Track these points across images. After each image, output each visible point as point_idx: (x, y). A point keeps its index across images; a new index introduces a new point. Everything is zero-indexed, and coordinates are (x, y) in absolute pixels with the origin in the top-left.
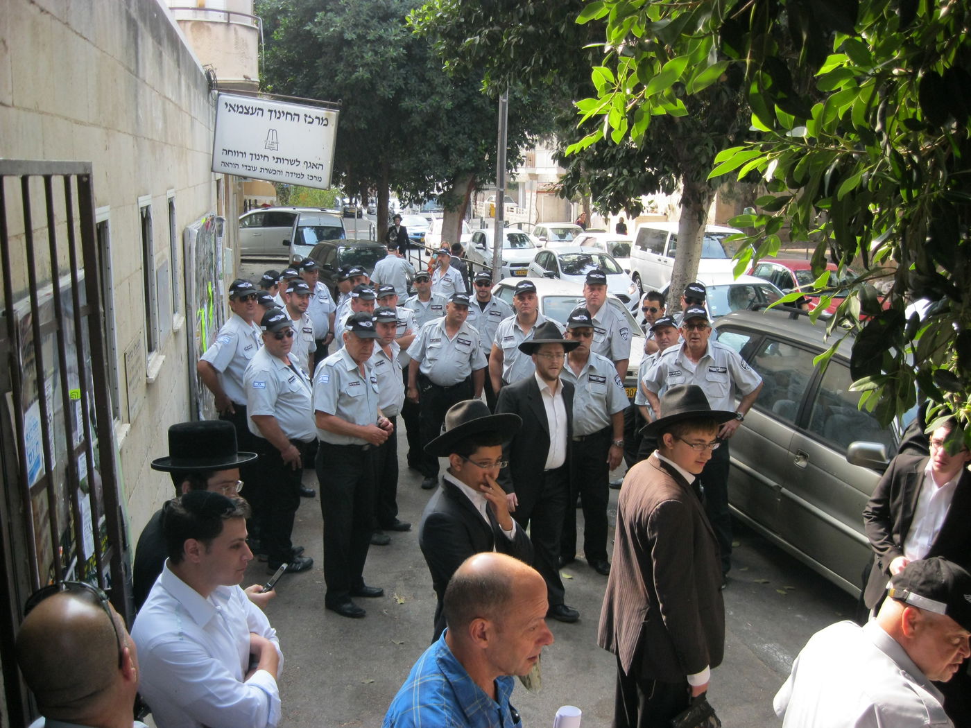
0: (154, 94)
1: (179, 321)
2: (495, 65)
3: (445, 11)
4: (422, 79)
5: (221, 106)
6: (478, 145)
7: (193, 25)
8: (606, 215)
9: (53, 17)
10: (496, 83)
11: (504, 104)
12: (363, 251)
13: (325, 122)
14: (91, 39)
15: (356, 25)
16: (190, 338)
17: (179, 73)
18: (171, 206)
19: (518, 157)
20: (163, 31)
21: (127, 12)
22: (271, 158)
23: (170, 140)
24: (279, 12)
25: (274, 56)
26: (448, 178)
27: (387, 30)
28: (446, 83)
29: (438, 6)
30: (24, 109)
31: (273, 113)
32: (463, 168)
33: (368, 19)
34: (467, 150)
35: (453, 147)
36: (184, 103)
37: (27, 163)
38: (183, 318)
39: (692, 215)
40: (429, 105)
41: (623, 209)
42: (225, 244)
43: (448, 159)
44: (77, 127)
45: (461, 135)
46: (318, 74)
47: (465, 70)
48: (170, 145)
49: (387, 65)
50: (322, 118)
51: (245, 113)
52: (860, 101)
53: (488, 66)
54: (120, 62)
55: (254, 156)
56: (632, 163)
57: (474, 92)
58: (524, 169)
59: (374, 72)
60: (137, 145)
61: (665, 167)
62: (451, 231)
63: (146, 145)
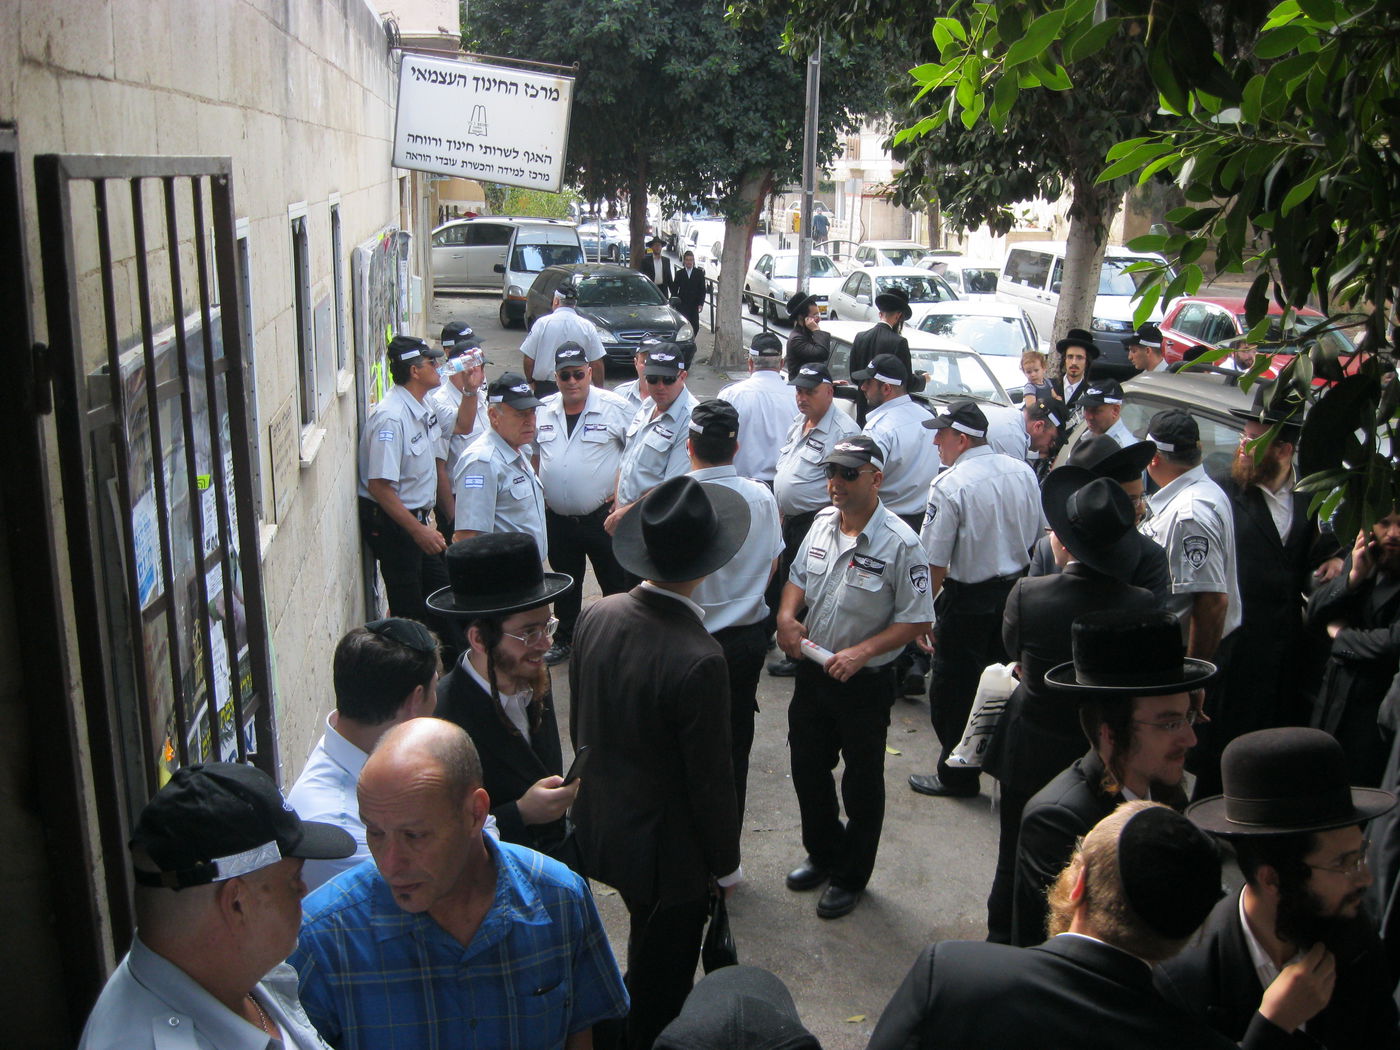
0: (311, 56)
1: (345, 381)
2: (801, 12)
4: (696, 31)
5: (407, 72)
6: (776, 127)
8: (960, 231)
10: (802, 37)
11: (814, 67)
12: (610, 280)
13: (555, 95)
16: (361, 404)
17: (347, 26)
18: (335, 217)
19: (834, 145)
22: (477, 148)
23: (333, 123)
26: (732, 175)
28: (730, 37)
30: (131, 84)
31: (481, 82)
32: (754, 162)
34: (759, 135)
35: (740, 131)
36: (354, 69)
37: (139, 160)
38: (352, 377)
39: (1086, 231)
40: (706, 70)
41: (985, 223)
42: (412, 270)
43: (732, 147)
44: (203, 107)
45: (751, 113)
46: (545, 24)
47: (758, 19)
48: (334, 129)
49: (645, 11)
50: (551, 89)
51: (440, 82)
52: (1317, 71)
53: (790, 13)
54: (263, 13)
55: (452, 144)
56: (999, 155)
57: (771, 50)
58: (843, 163)
59: (626, 21)
60: (287, 132)
61: (1048, 161)
62: (736, 252)
63: (300, 128)
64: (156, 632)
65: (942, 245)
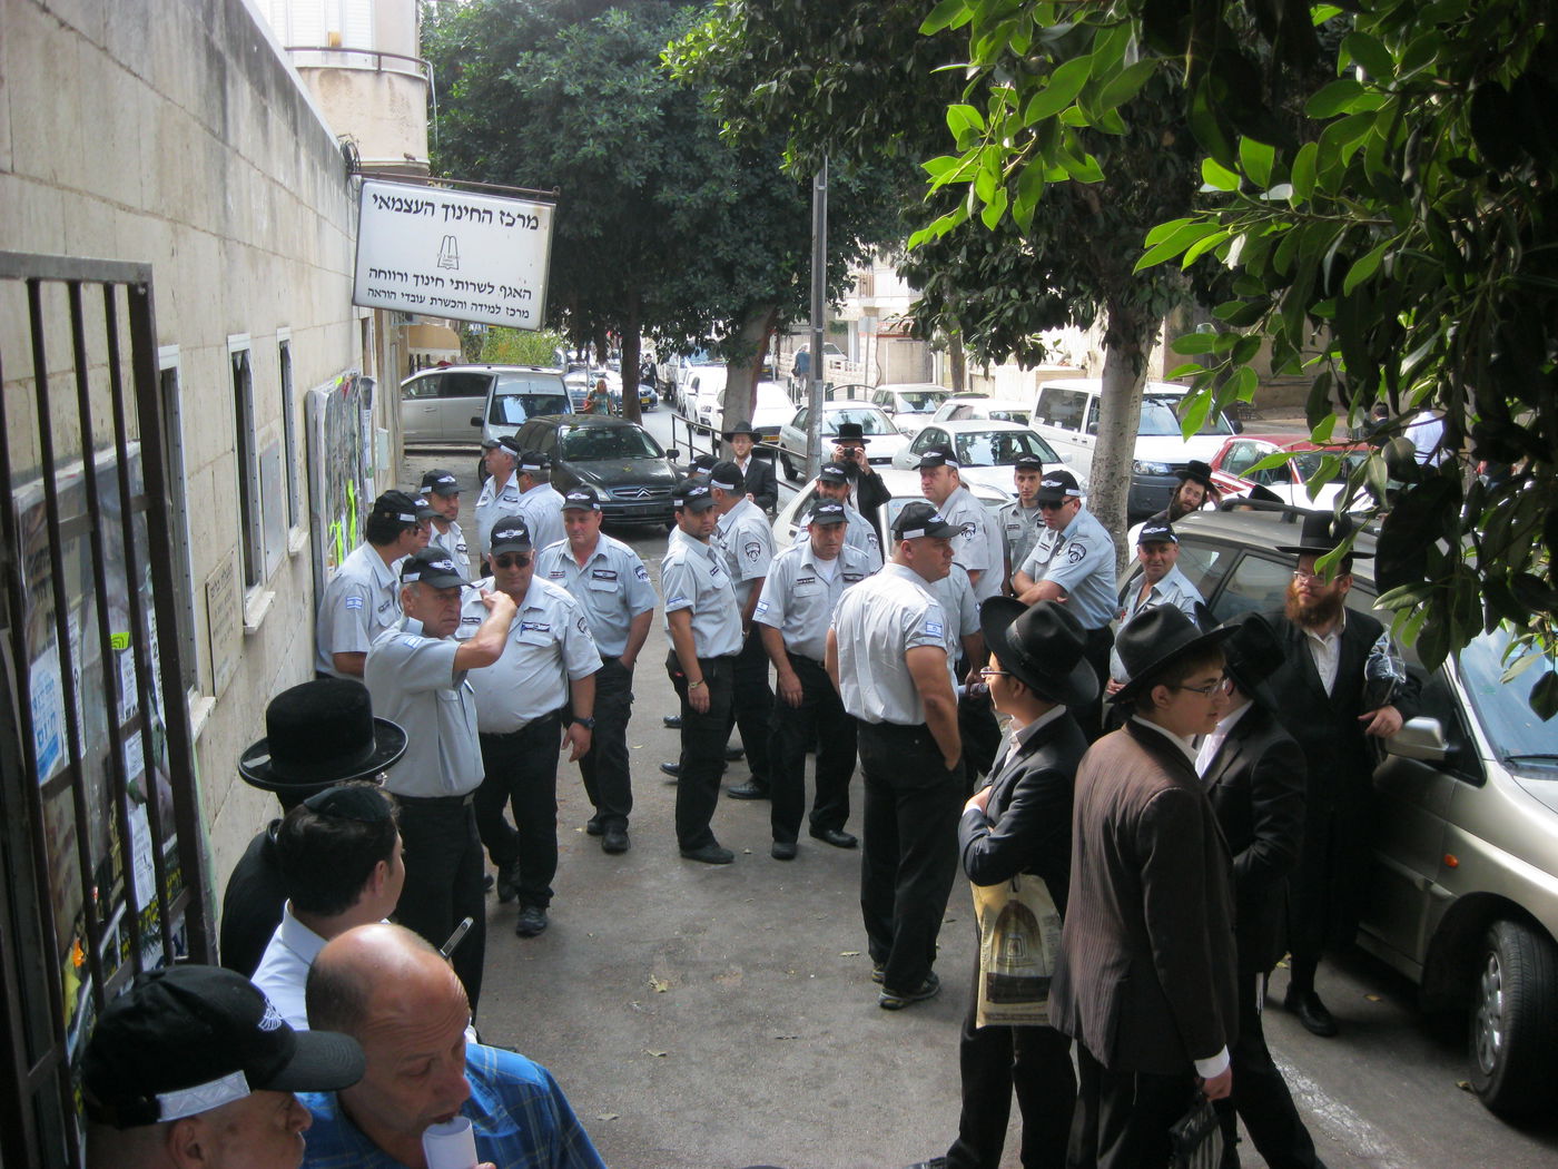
0: (254, 172)
1: (298, 539)
2: (805, 128)
3: (723, 41)
4: (690, 156)
5: (368, 200)
6: (781, 260)
7: (323, 75)
8: (985, 364)
9: (81, 37)
10: (805, 156)
11: (821, 193)
12: (600, 433)
13: (533, 223)
14: (147, 76)
15: (582, 72)
16: (317, 567)
17: (297, 144)
18: (284, 354)
19: (844, 278)
20: (268, 76)
21: (207, 39)
22: (447, 282)
23: (281, 250)
24: (459, 53)
25: (454, 124)
26: (733, 313)
27: (633, 78)
28: (727, 162)
29: (710, 35)
30: (33, 179)
31: (450, 210)
32: (757, 297)
33: (601, 61)
34: (762, 269)
35: (741, 264)
36: (306, 191)
37: (38, 259)
38: (306, 535)
39: (1123, 361)
40: (701, 198)
41: (1012, 355)
42: (377, 422)
43: (732, 283)
44: (121, 215)
45: (753, 245)
46: (523, 150)
47: (756, 137)
48: (282, 256)
49: (634, 134)
50: (529, 217)
51: (405, 211)
52: (1375, 135)
53: (792, 129)
54: (196, 118)
55: (420, 279)
56: (1025, 280)
57: (772, 175)
58: (856, 301)
59: (612, 146)
60: (226, 253)
61: (1079, 285)
62: (740, 398)
63: (241, 253)
64: (61, 813)
65: (967, 388)
